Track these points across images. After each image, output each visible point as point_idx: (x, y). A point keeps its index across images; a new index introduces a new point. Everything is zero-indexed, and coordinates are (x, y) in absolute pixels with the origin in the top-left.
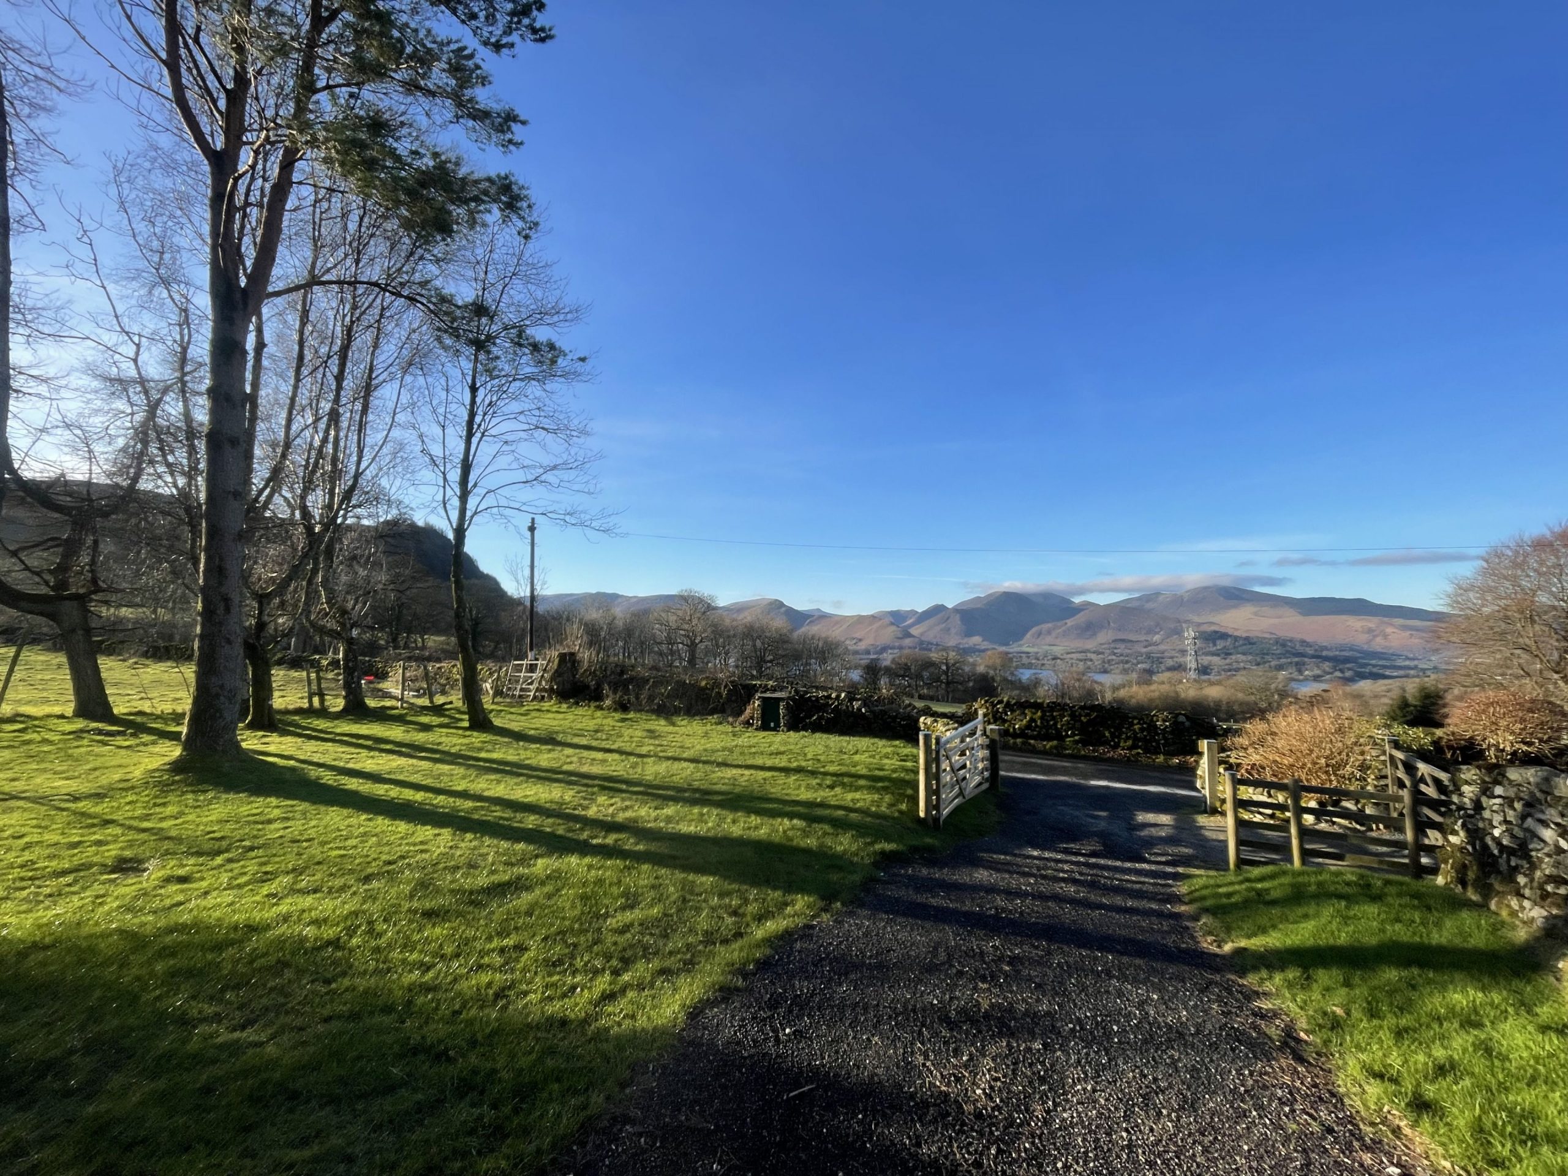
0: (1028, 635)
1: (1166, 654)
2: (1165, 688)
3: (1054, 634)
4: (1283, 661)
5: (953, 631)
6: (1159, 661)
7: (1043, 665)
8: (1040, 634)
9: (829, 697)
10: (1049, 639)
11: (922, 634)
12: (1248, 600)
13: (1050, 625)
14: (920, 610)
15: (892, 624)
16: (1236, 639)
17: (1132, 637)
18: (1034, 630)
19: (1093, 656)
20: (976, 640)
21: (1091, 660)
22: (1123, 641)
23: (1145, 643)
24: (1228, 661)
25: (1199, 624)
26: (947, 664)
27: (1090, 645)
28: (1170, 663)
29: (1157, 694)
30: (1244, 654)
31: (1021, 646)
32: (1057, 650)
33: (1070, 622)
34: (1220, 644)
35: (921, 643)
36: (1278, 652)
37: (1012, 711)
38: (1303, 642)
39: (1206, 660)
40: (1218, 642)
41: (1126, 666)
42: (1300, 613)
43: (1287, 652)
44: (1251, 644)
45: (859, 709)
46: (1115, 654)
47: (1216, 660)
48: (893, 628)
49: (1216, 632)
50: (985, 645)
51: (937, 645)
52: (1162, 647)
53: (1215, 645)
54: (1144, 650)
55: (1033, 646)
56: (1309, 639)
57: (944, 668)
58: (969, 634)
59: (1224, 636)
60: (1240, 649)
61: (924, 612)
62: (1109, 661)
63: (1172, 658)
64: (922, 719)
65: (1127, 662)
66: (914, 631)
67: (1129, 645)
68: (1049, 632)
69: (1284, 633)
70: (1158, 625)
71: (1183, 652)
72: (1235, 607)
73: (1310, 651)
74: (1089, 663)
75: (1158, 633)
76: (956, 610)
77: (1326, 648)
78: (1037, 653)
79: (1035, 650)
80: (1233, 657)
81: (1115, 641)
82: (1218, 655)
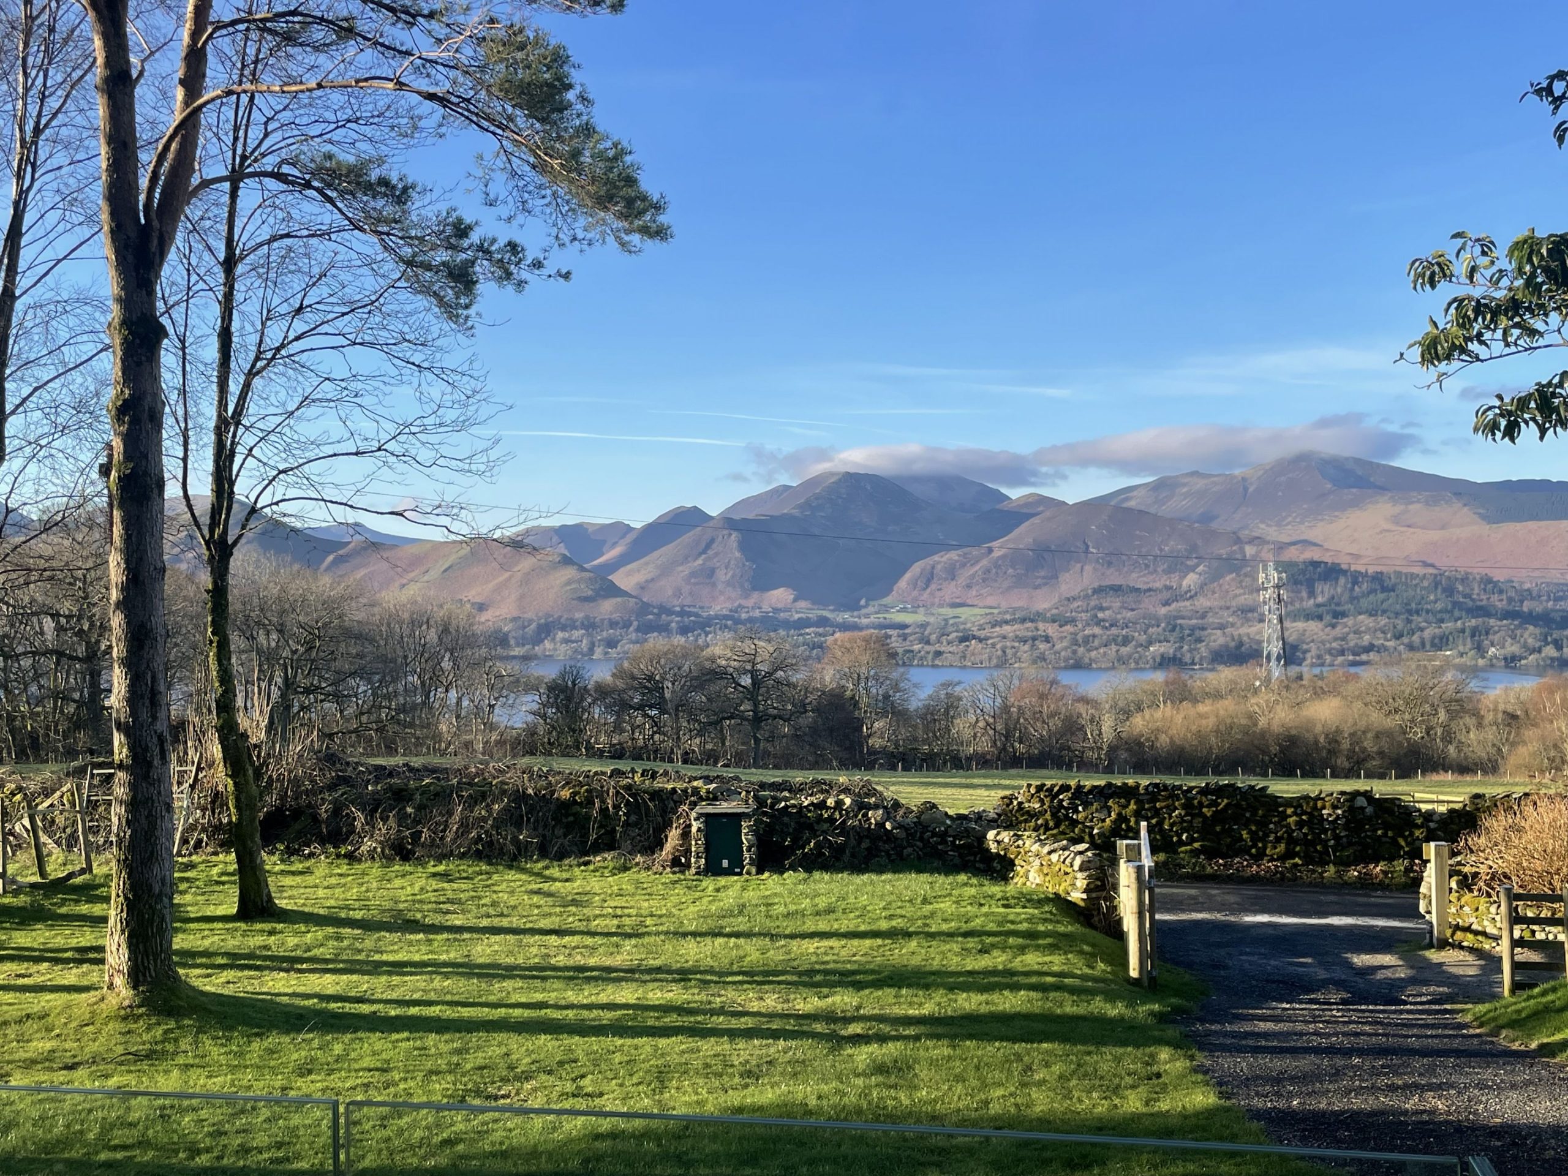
0: (903, 583)
1: (1211, 619)
2: (1227, 707)
3: (962, 580)
4: (1448, 626)
5: (722, 576)
6: (1196, 635)
7: (938, 654)
8: (929, 578)
9: (822, 805)
10: (951, 591)
11: (642, 587)
12: (1383, 489)
13: (953, 555)
14: (638, 525)
15: (566, 561)
16: (1356, 578)
17: (1137, 579)
18: (917, 568)
19: (1052, 630)
20: (781, 596)
21: (1047, 639)
22: (1116, 589)
23: (1166, 595)
24: (1339, 631)
25: (1281, 547)
26: (753, 673)
27: (1044, 601)
28: (1218, 639)
29: (1210, 723)
30: (1372, 613)
31: (886, 608)
32: (970, 617)
33: (1000, 548)
34: (1324, 592)
35: (644, 608)
36: (1439, 606)
37: (1086, 805)
38: (1487, 581)
39: (1296, 628)
40: (1319, 587)
41: (1125, 650)
42: (1484, 517)
43: (1455, 604)
44: (1384, 589)
45: (881, 825)
46: (1099, 622)
47: (1313, 627)
48: (570, 572)
49: (1315, 564)
50: (804, 609)
51: (682, 613)
52: (1202, 603)
53: (1312, 594)
54: (1163, 611)
55: (915, 610)
56: (1499, 576)
57: (746, 681)
58: (761, 583)
59: (1332, 572)
60: (1364, 603)
61: (650, 528)
62: (1087, 640)
63: (1222, 627)
64: (991, 835)
65: (1126, 641)
66: (624, 579)
67: (1130, 599)
68: (951, 573)
69: (1452, 562)
70: (1194, 548)
71: (1248, 612)
72: (1355, 504)
73: (1499, 603)
74: (1042, 646)
75: (1193, 569)
76: (729, 522)
77: (1529, 595)
78: (924, 626)
79: (919, 617)
80: (1350, 621)
81: (1099, 591)
82: (1320, 618)
